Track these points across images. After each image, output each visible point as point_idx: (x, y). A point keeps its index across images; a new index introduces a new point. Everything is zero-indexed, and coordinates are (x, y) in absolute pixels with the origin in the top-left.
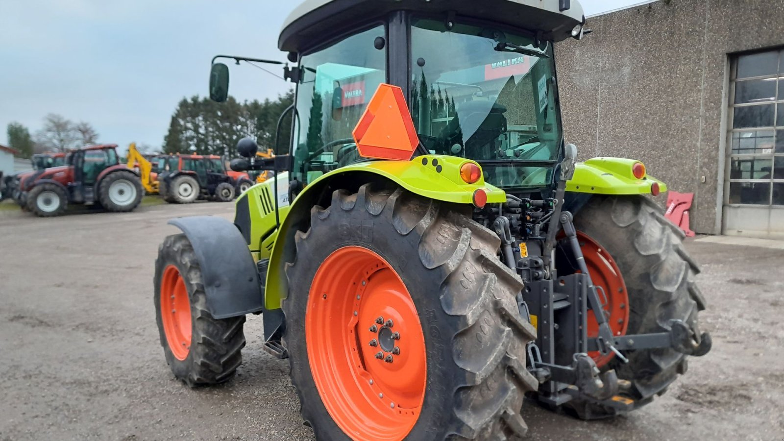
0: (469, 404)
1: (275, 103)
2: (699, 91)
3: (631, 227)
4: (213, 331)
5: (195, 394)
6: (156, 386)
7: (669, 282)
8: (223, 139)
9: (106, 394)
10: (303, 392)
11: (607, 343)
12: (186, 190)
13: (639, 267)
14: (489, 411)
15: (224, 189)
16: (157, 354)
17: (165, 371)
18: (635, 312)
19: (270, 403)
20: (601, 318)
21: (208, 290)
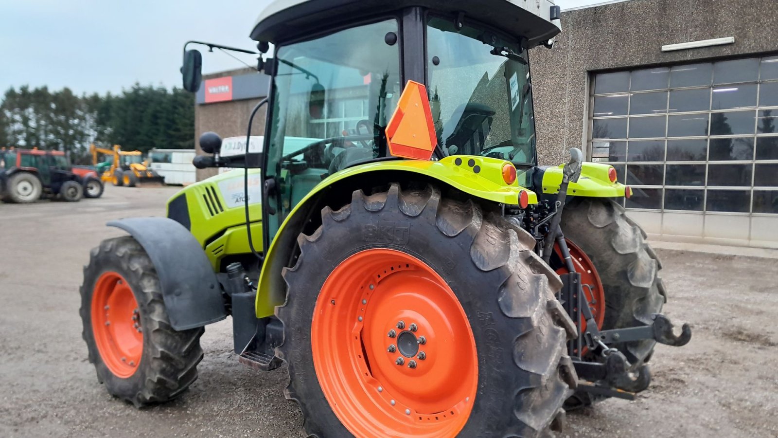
0: (530, 405)
1: (117, 97)
2: (564, 103)
3: (609, 227)
4: (171, 344)
5: (145, 414)
6: (93, 409)
7: (643, 279)
8: (57, 133)
9: (35, 422)
10: (308, 405)
11: (595, 337)
12: (25, 189)
13: (616, 265)
14: (547, 410)
15: (70, 187)
16: (76, 372)
17: (95, 391)
18: (611, 308)
19: (237, 419)
20: (590, 315)
21: (167, 300)
